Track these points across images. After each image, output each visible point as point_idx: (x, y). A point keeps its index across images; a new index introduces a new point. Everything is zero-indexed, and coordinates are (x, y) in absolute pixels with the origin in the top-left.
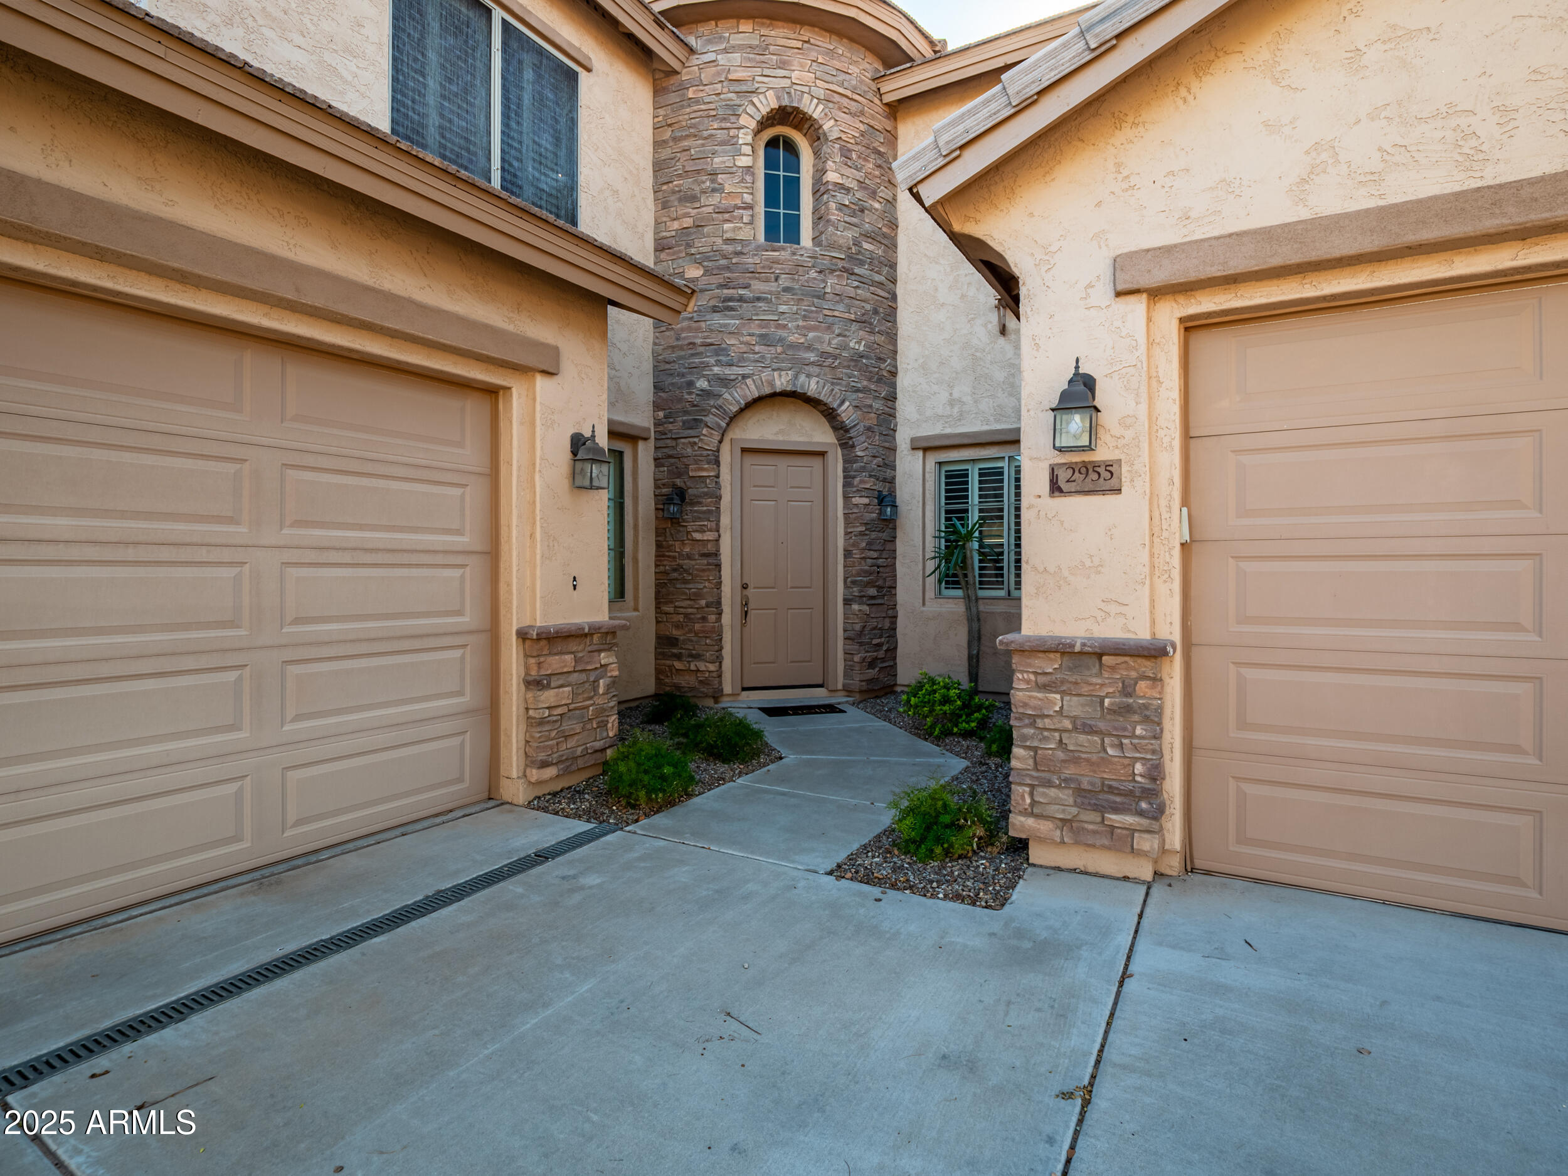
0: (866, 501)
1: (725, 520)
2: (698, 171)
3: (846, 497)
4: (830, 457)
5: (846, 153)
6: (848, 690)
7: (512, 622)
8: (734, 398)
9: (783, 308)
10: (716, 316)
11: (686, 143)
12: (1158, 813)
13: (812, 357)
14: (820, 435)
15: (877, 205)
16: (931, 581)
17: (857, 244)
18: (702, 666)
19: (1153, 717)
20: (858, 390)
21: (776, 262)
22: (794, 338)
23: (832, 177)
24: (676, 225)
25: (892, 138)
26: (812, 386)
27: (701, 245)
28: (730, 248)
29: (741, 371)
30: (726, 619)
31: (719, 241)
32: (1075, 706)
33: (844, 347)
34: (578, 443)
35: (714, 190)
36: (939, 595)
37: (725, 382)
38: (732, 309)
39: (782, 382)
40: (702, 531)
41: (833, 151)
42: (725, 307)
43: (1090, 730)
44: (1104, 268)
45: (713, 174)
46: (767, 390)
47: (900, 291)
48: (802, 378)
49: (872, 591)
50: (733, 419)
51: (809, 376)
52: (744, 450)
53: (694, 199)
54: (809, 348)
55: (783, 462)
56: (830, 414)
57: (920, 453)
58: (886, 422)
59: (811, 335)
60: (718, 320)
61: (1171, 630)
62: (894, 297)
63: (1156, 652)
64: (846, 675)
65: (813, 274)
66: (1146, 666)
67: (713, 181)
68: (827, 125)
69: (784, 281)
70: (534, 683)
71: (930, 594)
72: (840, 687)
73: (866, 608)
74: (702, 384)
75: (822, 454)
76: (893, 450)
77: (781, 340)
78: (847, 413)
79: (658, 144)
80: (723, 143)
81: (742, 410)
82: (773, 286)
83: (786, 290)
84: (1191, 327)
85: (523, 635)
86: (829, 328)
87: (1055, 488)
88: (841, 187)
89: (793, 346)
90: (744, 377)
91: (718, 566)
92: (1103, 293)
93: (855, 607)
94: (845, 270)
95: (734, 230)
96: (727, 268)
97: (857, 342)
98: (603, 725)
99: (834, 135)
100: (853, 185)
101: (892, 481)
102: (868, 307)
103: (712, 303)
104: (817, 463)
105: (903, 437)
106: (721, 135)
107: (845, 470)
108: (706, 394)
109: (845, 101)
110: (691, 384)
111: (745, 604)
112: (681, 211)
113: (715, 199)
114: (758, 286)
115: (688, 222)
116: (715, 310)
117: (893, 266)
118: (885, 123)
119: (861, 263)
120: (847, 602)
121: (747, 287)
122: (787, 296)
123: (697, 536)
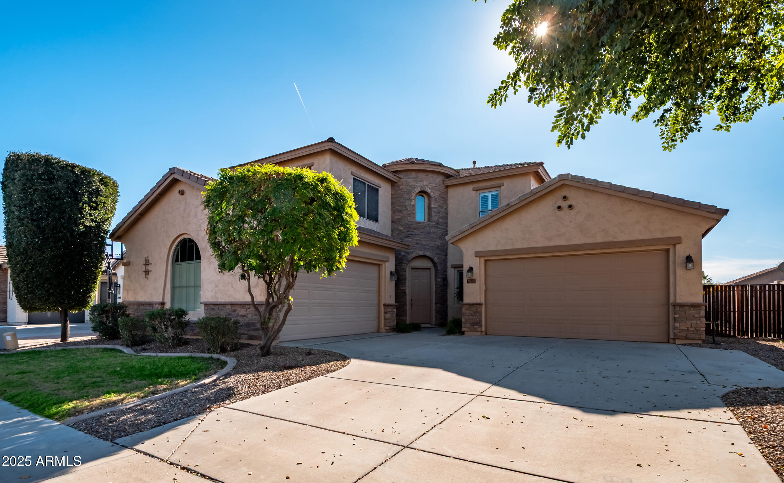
0: (440, 280)
1: (407, 284)
2: (402, 206)
3: (435, 279)
4: (432, 269)
5: (436, 199)
6: (436, 325)
7: (383, 302)
8: (411, 256)
9: (421, 236)
10: (406, 238)
11: (399, 199)
12: (481, 326)
13: (428, 247)
14: (428, 264)
15: (443, 210)
16: (456, 298)
17: (438, 220)
18: (402, 318)
19: (480, 313)
20: (438, 254)
21: (420, 226)
22: (424, 243)
23: (433, 205)
24: (397, 217)
25: (446, 193)
26: (428, 254)
27: (403, 222)
28: (409, 223)
29: (412, 251)
30: (408, 307)
31: (407, 222)
32: (470, 312)
33: (435, 244)
34: (391, 272)
35: (406, 210)
36: (458, 302)
37: (408, 253)
38: (410, 237)
39: (421, 253)
40: (403, 287)
41: (433, 199)
42: (408, 236)
43: (472, 315)
44: (474, 253)
45: (406, 206)
46: (418, 255)
47: (448, 229)
48: (426, 252)
49: (442, 301)
50: (410, 261)
51: (427, 252)
52: (412, 268)
53: (401, 211)
54: (427, 245)
55: (420, 271)
56: (432, 260)
57: (453, 269)
58: (445, 261)
59: (428, 242)
60: (407, 239)
61: (483, 301)
62: (447, 231)
63: (480, 304)
64: (435, 321)
65: (428, 228)
66: (479, 306)
67: (406, 208)
68: (431, 194)
69: (422, 230)
70: (385, 313)
71: (456, 302)
72: (434, 324)
73: (440, 305)
74: (403, 254)
75: (429, 269)
76: (447, 267)
77: (421, 244)
78: (436, 259)
79: (392, 198)
80: (408, 199)
81: (412, 259)
82: (419, 232)
83: (422, 232)
84: (486, 261)
85: (384, 305)
86: (432, 240)
87: (468, 282)
88: (434, 208)
89: (423, 245)
90: (413, 252)
91: (406, 295)
92: (474, 256)
93: (438, 305)
94: (436, 227)
95: (410, 219)
96: (409, 228)
97: (438, 243)
98: (394, 322)
99: (433, 196)
100: (437, 207)
101: (446, 275)
102: (441, 234)
103: (406, 235)
104: (428, 271)
105: (449, 264)
106: (407, 197)
107: (435, 273)
108: (404, 256)
109: (436, 188)
110: (400, 254)
111: (412, 304)
112: (398, 214)
113: (406, 212)
114: (416, 231)
115: (400, 217)
116: (406, 237)
117: (447, 223)
118: (445, 190)
119: (439, 224)
120: (436, 304)
121: (413, 232)
122: (423, 234)
123: (402, 288)
